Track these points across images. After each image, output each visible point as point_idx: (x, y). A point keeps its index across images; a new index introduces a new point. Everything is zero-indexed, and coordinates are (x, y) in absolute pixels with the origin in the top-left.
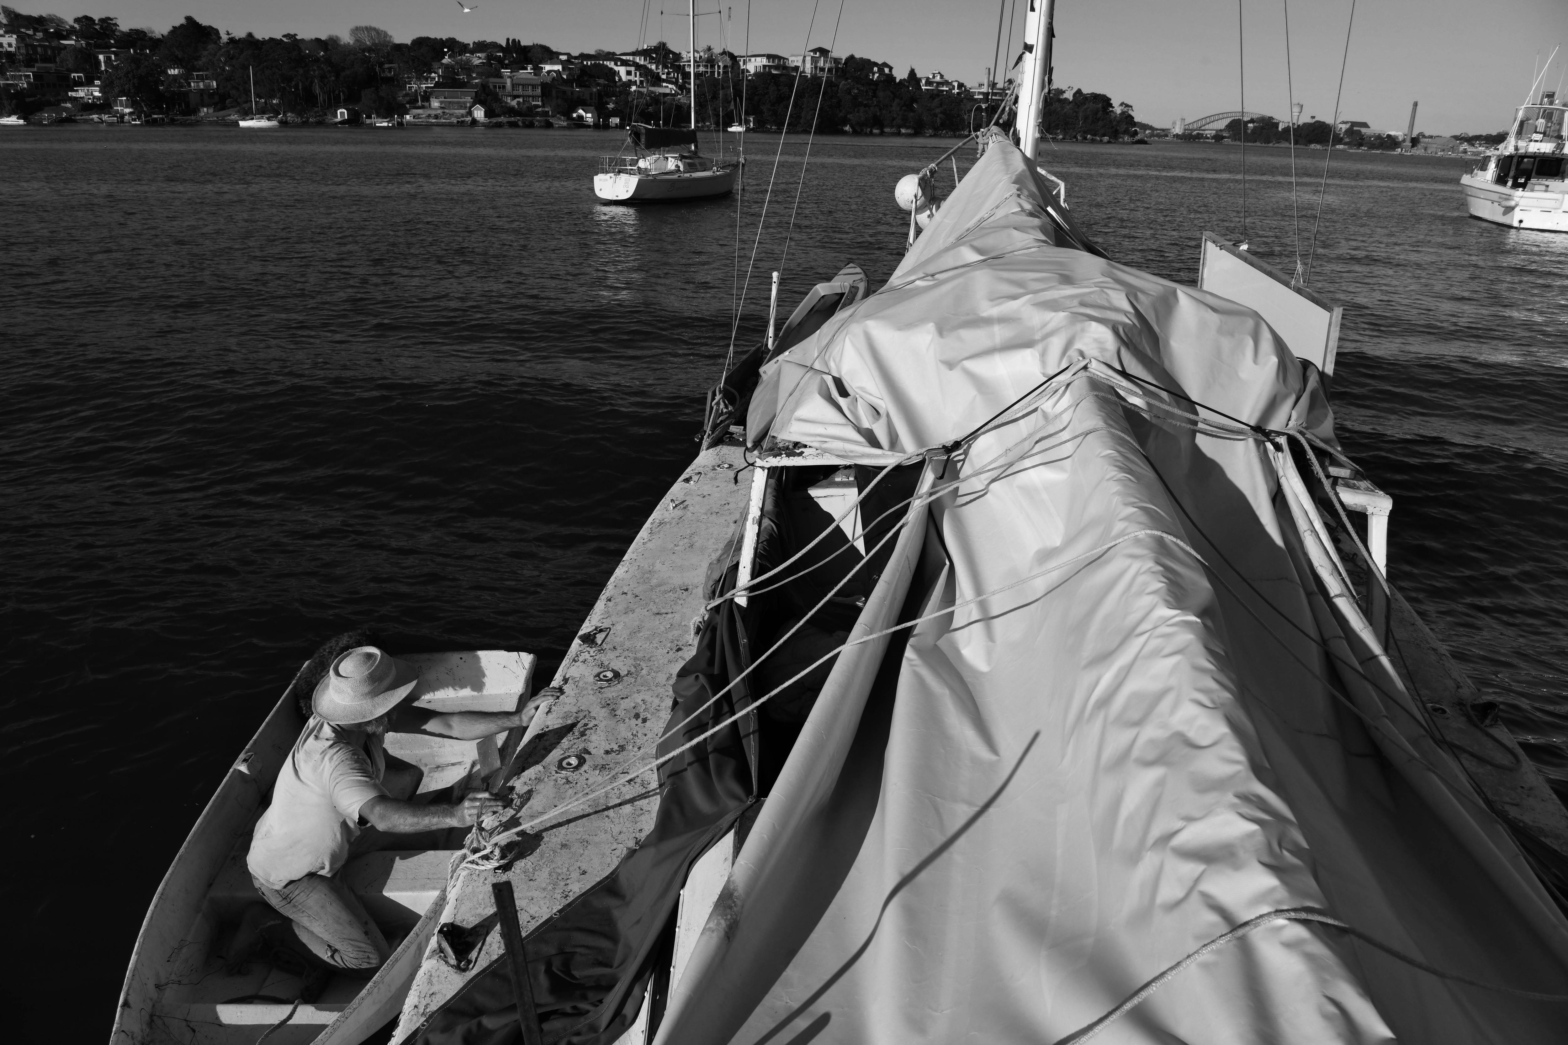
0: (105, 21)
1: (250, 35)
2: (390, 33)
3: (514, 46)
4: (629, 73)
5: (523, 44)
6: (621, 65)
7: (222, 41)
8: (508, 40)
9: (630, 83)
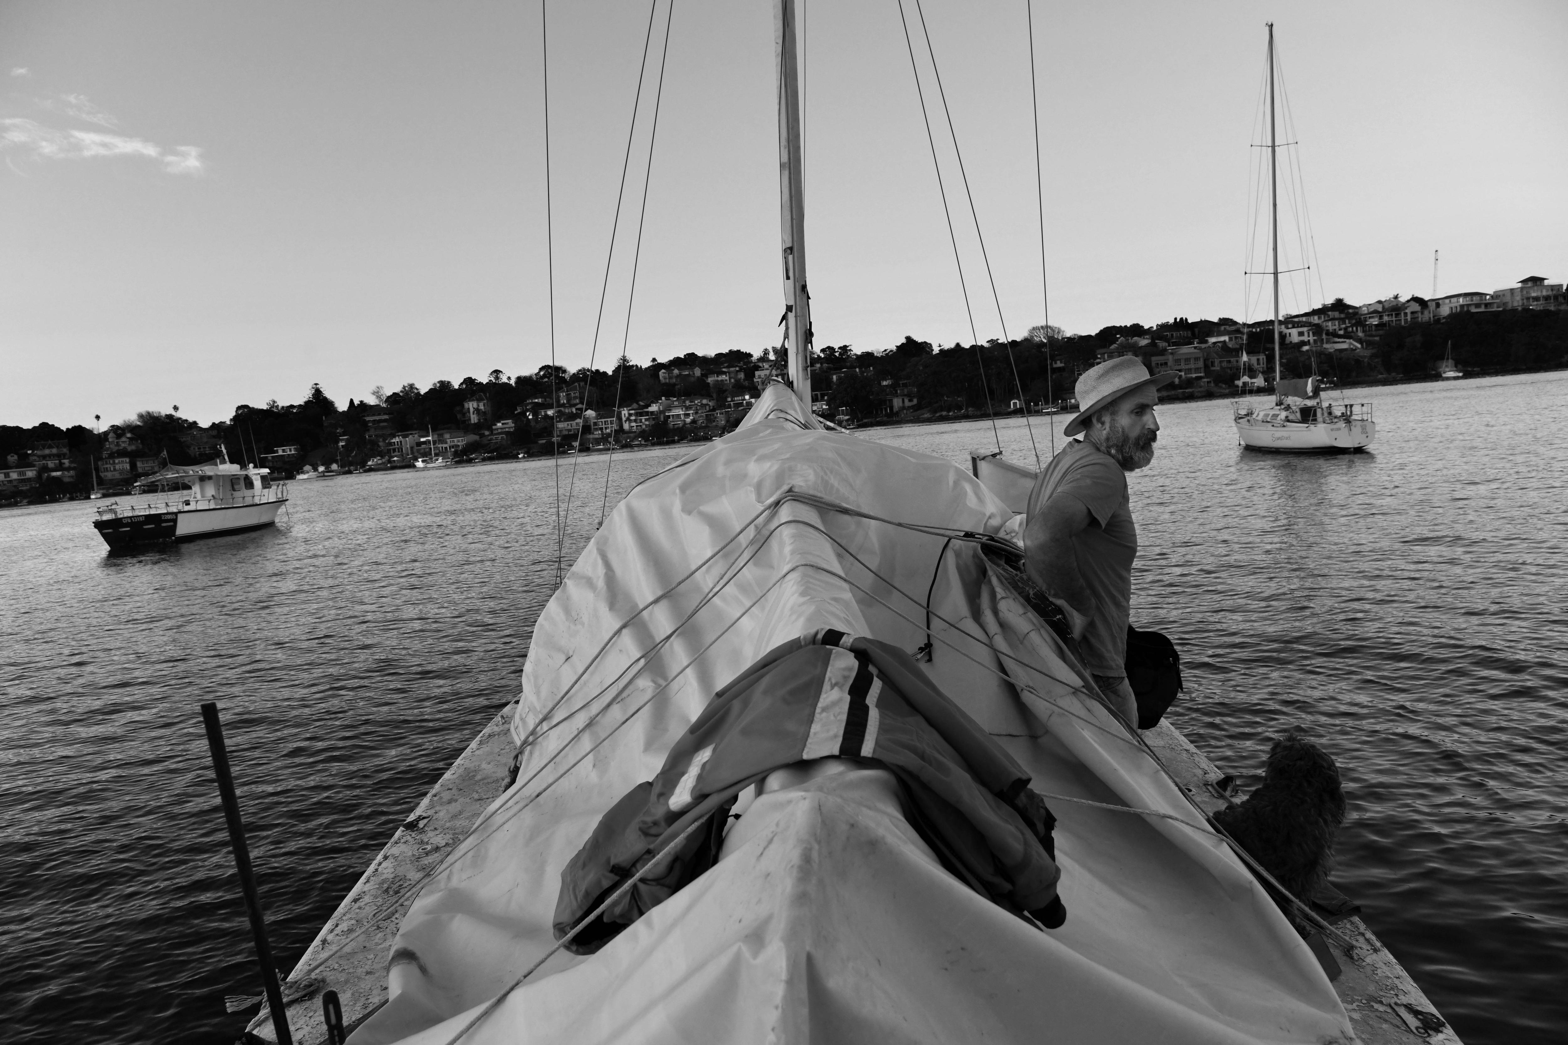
0: (844, 348)
1: (958, 345)
2: (1063, 328)
3: (1181, 324)
4: (1301, 334)
5: (1190, 321)
6: (1293, 327)
7: (934, 353)
8: (1176, 319)
9: (1303, 343)
